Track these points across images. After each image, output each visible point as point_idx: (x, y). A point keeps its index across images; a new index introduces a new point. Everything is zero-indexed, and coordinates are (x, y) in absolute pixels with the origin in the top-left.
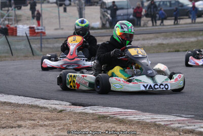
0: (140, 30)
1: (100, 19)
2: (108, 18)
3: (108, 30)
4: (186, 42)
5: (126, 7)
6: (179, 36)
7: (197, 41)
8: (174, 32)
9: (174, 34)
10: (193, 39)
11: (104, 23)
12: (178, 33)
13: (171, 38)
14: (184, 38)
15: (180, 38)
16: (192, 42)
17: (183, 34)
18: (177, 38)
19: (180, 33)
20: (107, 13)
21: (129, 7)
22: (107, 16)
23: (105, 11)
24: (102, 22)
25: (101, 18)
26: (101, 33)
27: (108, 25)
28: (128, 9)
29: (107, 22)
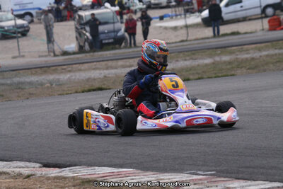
0: (133, 52)
1: (75, 39)
2: (88, 38)
3: (88, 54)
4: (198, 65)
5: (112, 21)
6: (188, 58)
7: (213, 63)
8: (181, 52)
9: (181, 55)
10: (208, 61)
11: (82, 44)
12: (186, 53)
13: (177, 61)
14: (195, 59)
15: (189, 60)
16: (206, 65)
17: (194, 54)
18: (185, 60)
19: (190, 53)
20: (85, 30)
21: (116, 21)
22: (85, 35)
23: (82, 28)
24: (79, 43)
25: (77, 38)
26: (78, 58)
27: (87, 47)
28: (114, 23)
29: (87, 44)
